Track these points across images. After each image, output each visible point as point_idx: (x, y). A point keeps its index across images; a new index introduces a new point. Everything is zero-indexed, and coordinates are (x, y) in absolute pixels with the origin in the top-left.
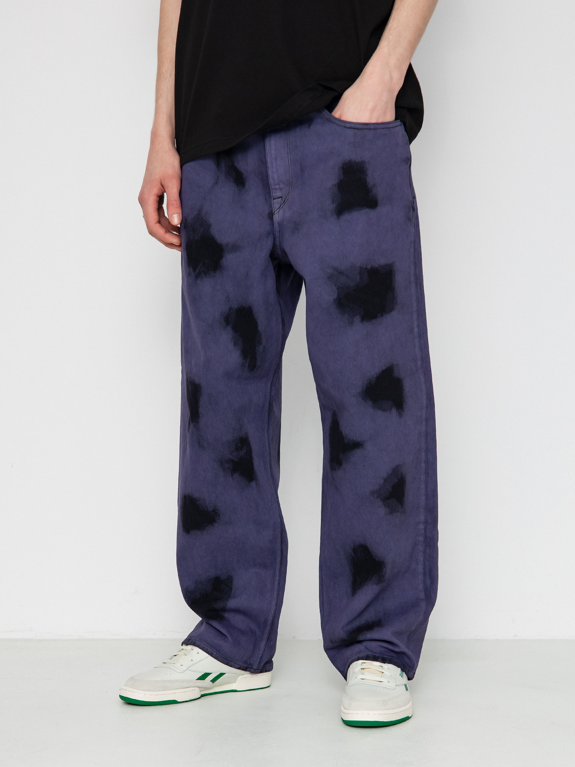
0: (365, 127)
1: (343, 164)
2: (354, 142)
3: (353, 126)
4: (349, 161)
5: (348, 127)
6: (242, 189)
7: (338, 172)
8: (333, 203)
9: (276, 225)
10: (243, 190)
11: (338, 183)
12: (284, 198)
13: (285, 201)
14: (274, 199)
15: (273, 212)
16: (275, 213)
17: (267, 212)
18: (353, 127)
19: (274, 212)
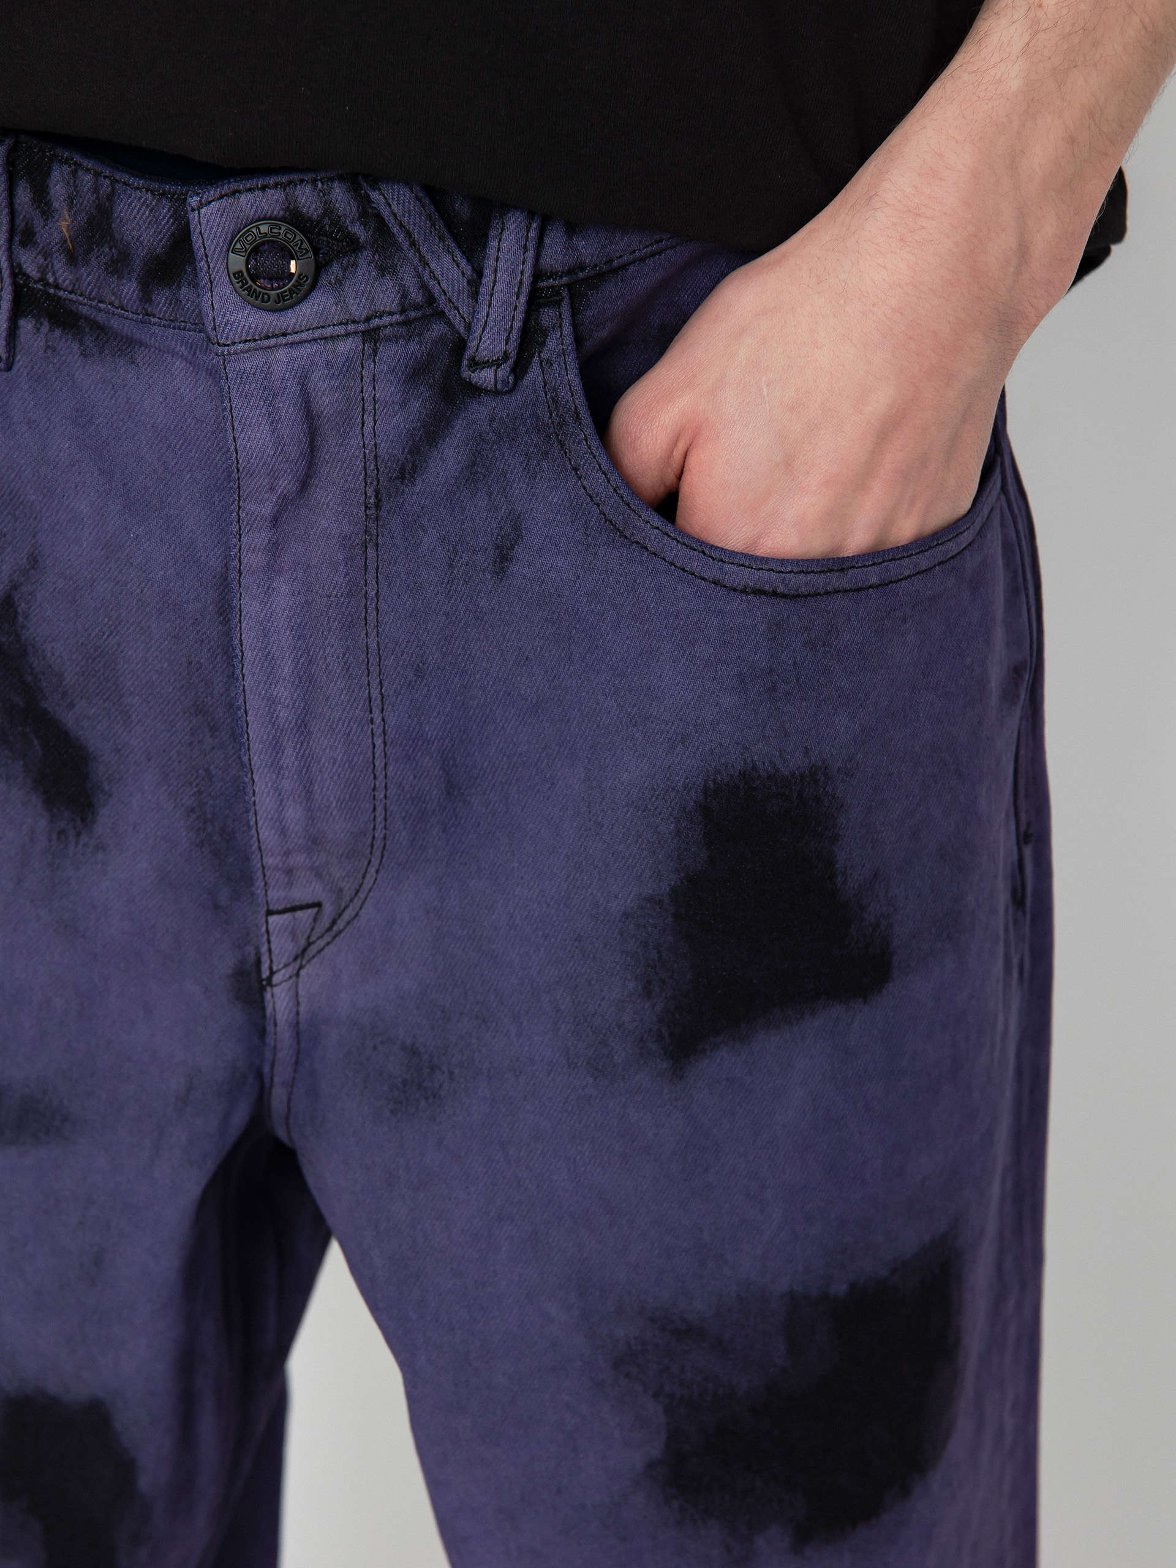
0: (835, 581)
1: (706, 789)
2: (771, 671)
3: (771, 580)
4: (742, 774)
5: (739, 583)
6: (78, 834)
7: (678, 832)
8: (647, 993)
9: (282, 1034)
10: (84, 839)
11: (674, 890)
12: (328, 909)
13: (340, 924)
14: (270, 913)
15: (265, 974)
16: (276, 979)
17: (225, 962)
18: (767, 587)
19: (272, 973)
